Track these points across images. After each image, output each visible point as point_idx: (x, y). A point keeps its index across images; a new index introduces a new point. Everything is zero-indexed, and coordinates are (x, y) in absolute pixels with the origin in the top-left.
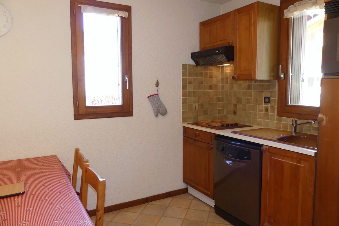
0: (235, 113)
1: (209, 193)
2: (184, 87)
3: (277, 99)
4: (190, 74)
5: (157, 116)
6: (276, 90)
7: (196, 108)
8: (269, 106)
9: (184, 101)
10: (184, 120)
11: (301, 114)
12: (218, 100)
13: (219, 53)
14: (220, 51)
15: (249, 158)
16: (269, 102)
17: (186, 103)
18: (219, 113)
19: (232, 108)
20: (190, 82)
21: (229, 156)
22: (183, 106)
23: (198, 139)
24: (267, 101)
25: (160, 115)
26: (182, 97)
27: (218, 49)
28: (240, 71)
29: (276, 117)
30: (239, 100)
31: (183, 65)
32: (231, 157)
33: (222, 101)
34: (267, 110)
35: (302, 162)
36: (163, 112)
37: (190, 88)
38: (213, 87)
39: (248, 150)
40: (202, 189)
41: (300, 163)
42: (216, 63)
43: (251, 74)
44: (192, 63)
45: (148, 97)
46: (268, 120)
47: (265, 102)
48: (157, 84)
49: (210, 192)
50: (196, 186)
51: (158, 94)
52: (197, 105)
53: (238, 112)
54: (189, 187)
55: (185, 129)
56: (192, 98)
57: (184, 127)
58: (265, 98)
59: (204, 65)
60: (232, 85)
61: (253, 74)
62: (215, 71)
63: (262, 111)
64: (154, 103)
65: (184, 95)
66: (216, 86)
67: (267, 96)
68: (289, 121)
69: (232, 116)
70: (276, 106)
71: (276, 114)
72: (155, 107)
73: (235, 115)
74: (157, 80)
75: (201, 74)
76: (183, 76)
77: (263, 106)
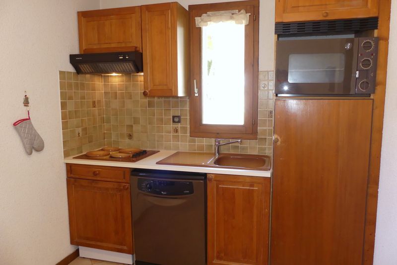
0: (130, 136)
1: (125, 248)
2: (63, 105)
3: (188, 117)
4: (70, 85)
5: (30, 153)
6: (187, 108)
7: (79, 134)
8: (179, 125)
9: (65, 126)
10: (66, 154)
11: (218, 133)
12: (103, 120)
13: (124, 60)
14: (127, 57)
15: (192, 192)
16: (179, 122)
17: (67, 128)
18: (104, 139)
19: (125, 131)
20: (70, 98)
21: (162, 194)
22: (64, 134)
23: (99, 179)
24: (176, 120)
25: (34, 152)
26: (62, 120)
27: (124, 54)
28: (154, 85)
29: (188, 138)
30: (136, 121)
31: (61, 73)
32: (165, 195)
33: (108, 121)
34: (176, 131)
35: (255, 185)
36: (39, 146)
37: (71, 107)
38: (96, 104)
39: (190, 182)
40: (110, 245)
41: (253, 186)
42: (100, 72)
43: (171, 90)
44: (71, 69)
45: (15, 124)
46: (179, 141)
47: (174, 122)
48: (26, 102)
49: (125, 245)
50: (99, 244)
51: (29, 119)
52: (80, 130)
53: (135, 135)
54: (80, 248)
55: (71, 166)
56: (74, 121)
57: (67, 164)
58: (174, 117)
59: (91, 73)
60: (124, 101)
61: (173, 89)
62: (98, 82)
63: (170, 132)
64: (25, 133)
65: (64, 117)
66: (99, 102)
67: (176, 115)
68: (205, 142)
69: (127, 140)
70: (188, 126)
71: (188, 134)
72: (27, 140)
73: (130, 139)
74: (26, 96)
75: (83, 86)
76: (61, 89)
77: (172, 126)
